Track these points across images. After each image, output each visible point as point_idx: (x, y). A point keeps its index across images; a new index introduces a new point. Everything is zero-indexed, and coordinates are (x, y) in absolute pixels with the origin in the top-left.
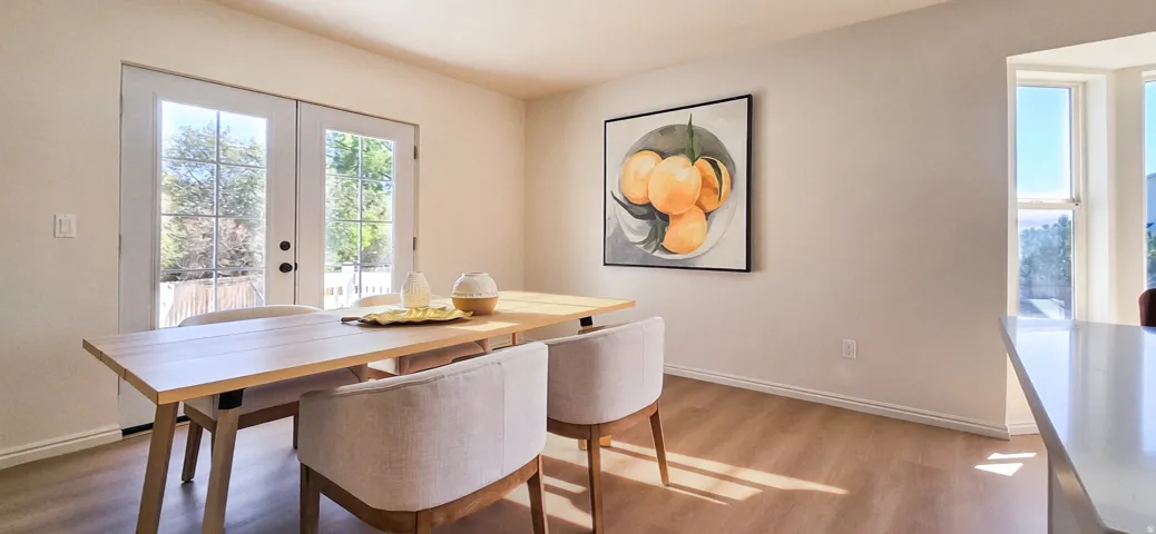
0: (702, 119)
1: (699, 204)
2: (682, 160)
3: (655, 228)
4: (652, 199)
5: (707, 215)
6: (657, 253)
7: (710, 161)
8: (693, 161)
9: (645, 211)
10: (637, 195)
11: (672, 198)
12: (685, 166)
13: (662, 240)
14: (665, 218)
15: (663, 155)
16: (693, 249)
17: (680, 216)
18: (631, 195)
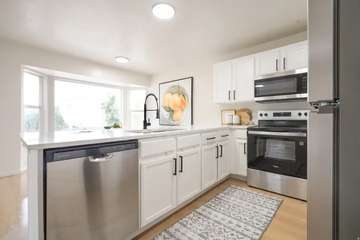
0: (181, 84)
1: (181, 108)
2: (177, 95)
3: (171, 114)
4: (170, 106)
5: (183, 110)
6: (172, 121)
7: (183, 96)
8: (179, 95)
9: (169, 109)
10: (167, 105)
11: (175, 105)
12: (178, 97)
13: (173, 118)
14: (173, 111)
15: (173, 94)
16: (180, 120)
17: (176, 111)
18: (165, 105)
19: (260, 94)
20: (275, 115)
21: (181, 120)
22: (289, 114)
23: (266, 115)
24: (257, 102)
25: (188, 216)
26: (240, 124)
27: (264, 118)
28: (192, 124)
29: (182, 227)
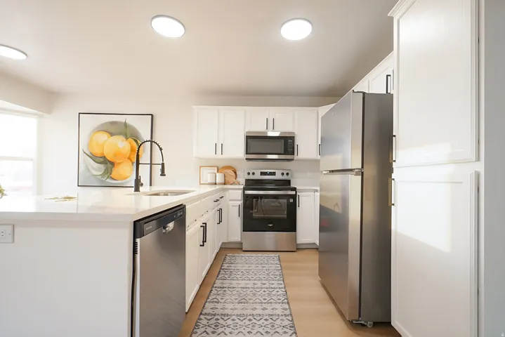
0: (131, 121)
1: (129, 159)
2: (122, 138)
3: (107, 168)
4: (105, 154)
5: (133, 163)
6: (109, 180)
7: (135, 140)
8: (127, 139)
9: (102, 160)
10: (97, 151)
11: (116, 155)
12: (123, 141)
13: (111, 174)
14: (113, 164)
15: (112, 134)
16: (126, 178)
17: (119, 164)
18: (93, 153)
19: (251, 152)
20: (262, 174)
21: (128, 179)
22: (274, 174)
23: (253, 174)
24: (247, 159)
25: (212, 294)
26: (225, 184)
27: (251, 177)
28: (151, 185)
29: (216, 304)
